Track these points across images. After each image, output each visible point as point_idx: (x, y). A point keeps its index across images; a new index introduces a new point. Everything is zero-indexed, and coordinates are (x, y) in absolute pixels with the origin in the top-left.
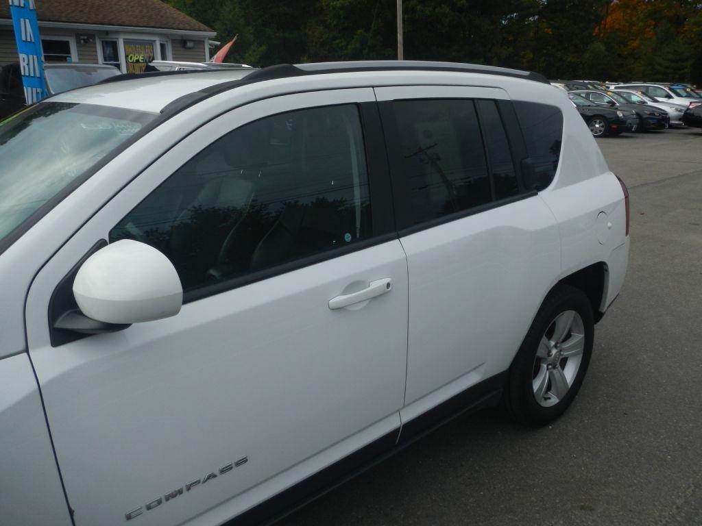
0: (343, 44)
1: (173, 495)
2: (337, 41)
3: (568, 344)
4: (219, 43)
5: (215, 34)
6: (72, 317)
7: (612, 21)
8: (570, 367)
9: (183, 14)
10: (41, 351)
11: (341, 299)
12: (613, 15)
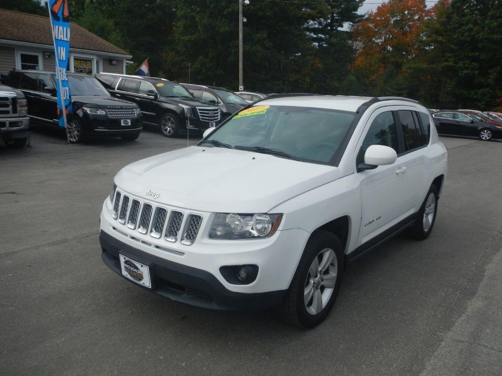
0: (188, 65)
1: (370, 223)
2: (185, 63)
3: (430, 208)
4: (132, 62)
5: (131, 57)
6: (361, 165)
7: (358, 62)
8: (430, 218)
9: (107, 42)
10: (356, 174)
11: (398, 171)
12: (360, 59)
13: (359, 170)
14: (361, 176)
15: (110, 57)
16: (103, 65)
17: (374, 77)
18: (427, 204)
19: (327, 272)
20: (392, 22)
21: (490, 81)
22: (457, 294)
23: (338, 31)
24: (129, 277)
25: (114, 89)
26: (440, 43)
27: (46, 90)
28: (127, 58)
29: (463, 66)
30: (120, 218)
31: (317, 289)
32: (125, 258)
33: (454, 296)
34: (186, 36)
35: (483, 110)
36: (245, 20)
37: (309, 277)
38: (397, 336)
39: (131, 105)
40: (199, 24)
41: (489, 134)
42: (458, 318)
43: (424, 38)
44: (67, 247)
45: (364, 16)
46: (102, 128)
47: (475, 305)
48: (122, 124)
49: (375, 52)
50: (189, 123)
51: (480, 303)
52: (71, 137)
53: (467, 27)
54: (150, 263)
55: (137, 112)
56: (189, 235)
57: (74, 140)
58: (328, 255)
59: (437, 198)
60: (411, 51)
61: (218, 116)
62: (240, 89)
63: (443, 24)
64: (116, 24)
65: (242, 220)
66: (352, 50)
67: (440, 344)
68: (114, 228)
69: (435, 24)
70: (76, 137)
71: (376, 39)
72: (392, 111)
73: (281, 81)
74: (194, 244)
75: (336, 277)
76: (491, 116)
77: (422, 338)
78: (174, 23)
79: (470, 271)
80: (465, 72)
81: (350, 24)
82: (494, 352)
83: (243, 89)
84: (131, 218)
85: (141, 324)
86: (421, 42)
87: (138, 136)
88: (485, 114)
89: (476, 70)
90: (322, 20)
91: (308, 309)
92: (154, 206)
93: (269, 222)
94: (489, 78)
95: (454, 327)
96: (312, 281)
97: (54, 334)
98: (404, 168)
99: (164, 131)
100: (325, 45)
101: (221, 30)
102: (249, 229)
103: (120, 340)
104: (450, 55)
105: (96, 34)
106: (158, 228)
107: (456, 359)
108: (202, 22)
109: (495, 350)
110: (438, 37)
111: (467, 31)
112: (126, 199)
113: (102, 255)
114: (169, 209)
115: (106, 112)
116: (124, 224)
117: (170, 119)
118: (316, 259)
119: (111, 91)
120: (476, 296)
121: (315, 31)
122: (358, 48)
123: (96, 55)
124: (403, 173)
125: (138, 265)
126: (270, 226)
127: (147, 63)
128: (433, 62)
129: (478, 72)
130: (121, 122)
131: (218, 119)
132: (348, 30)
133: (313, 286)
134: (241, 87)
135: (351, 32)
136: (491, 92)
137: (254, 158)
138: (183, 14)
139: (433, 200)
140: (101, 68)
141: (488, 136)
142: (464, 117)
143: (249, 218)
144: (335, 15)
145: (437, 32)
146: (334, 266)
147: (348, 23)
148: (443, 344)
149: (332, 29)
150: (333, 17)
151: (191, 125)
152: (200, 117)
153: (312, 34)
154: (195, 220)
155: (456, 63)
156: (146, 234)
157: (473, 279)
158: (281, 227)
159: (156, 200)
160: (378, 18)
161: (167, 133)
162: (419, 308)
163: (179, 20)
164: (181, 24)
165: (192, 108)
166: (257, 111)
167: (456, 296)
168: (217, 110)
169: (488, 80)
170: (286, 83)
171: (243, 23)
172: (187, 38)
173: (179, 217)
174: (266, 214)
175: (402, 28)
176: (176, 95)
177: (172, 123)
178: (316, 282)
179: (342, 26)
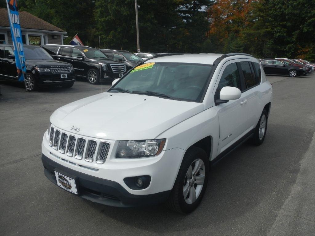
0: (105, 37)
1: (226, 138)
2: (102, 36)
3: (263, 124)
4: (67, 37)
5: (66, 33)
6: (218, 100)
7: (212, 31)
8: (263, 130)
9: (50, 24)
10: (215, 107)
11: (242, 103)
12: (213, 29)
13: (217, 104)
14: (218, 108)
15: (52, 33)
16: (48, 40)
17: (222, 40)
18: (261, 122)
19: (198, 174)
20: (232, 4)
21: (294, 39)
22: (284, 182)
23: (198, 11)
24: (62, 186)
25: (56, 54)
26: (262, 17)
27: (10, 57)
28: (64, 34)
29: (277, 31)
30: (54, 146)
31: (192, 187)
32: (58, 174)
33: (282, 183)
34: (102, 18)
35: (290, 58)
36: (139, 6)
37: (186, 179)
38: (247, 215)
39: (67, 64)
40: (110, 10)
41: (295, 73)
42: (286, 199)
43: (252, 14)
44: (23, 164)
45: (214, 1)
46: (49, 80)
47: (296, 189)
48: (62, 77)
49: (222, 24)
50: (106, 75)
51: (299, 187)
52: (28, 87)
53: (278, 6)
54: (75, 177)
55: (71, 69)
56: (102, 156)
57: (30, 89)
58: (198, 163)
59: (267, 117)
60: (244, 22)
61: (124, 69)
62: (138, 51)
63: (263, 5)
64: (57, 12)
65: (138, 144)
66: (208, 24)
67: (275, 219)
68: (51, 153)
69: (258, 5)
70: (32, 87)
71: (222, 16)
72: (236, 63)
73: (164, 45)
74: (105, 163)
75: (204, 178)
76: (295, 61)
77: (263, 215)
78: (94, 10)
79: (291, 165)
80: (278, 34)
81: (206, 7)
82: (311, 222)
83: (140, 51)
84: (62, 146)
85: (73, 217)
86: (250, 17)
87: (72, 85)
88: (292, 60)
89: (285, 33)
90: (188, 5)
91: (186, 201)
92: (77, 137)
93: (156, 145)
94: (293, 38)
95: (284, 206)
96: (188, 182)
97: (11, 229)
98: (246, 100)
99: (90, 81)
100: (190, 21)
101: (124, 14)
102: (143, 150)
103: (58, 230)
104: (268, 24)
105: (43, 19)
106: (80, 152)
107: (287, 230)
108: (112, 9)
109: (312, 221)
110: (260, 13)
111: (278, 9)
112: (58, 132)
113: (44, 171)
114: (87, 139)
115: (50, 70)
116: (57, 150)
117: (93, 72)
118: (191, 167)
119: (53, 55)
120: (296, 182)
121: (184, 12)
122: (211, 22)
123: (43, 33)
124: (245, 103)
125: (68, 179)
126: (158, 147)
127: (77, 37)
128: (258, 29)
129: (286, 34)
130: (60, 75)
131: (124, 71)
132: (205, 11)
133: (189, 185)
134: (139, 50)
135: (206, 12)
136: (294, 46)
137: (145, 100)
138: (99, 4)
139: (264, 119)
140: (47, 40)
141: (295, 74)
142: (279, 63)
143: (142, 143)
144: (196, 1)
145: (260, 10)
146: (203, 170)
147: (205, 6)
148: (277, 219)
149: (194, 11)
150: (194, 3)
151: (107, 76)
152: (113, 70)
153: (182, 14)
154: (105, 146)
155: (272, 29)
156: (72, 157)
157: (293, 171)
158: (165, 148)
159: (78, 133)
160: (223, 3)
161: (91, 82)
162: (260, 193)
163: (97, 8)
164: (98, 10)
165: (107, 65)
166: (146, 66)
167: (283, 184)
168: (124, 65)
169: (293, 39)
170: (168, 46)
171: (138, 8)
172: (103, 19)
173: (94, 144)
174: (154, 139)
175: (238, 8)
176: (97, 57)
177: (95, 75)
178: (191, 182)
179: (201, 9)
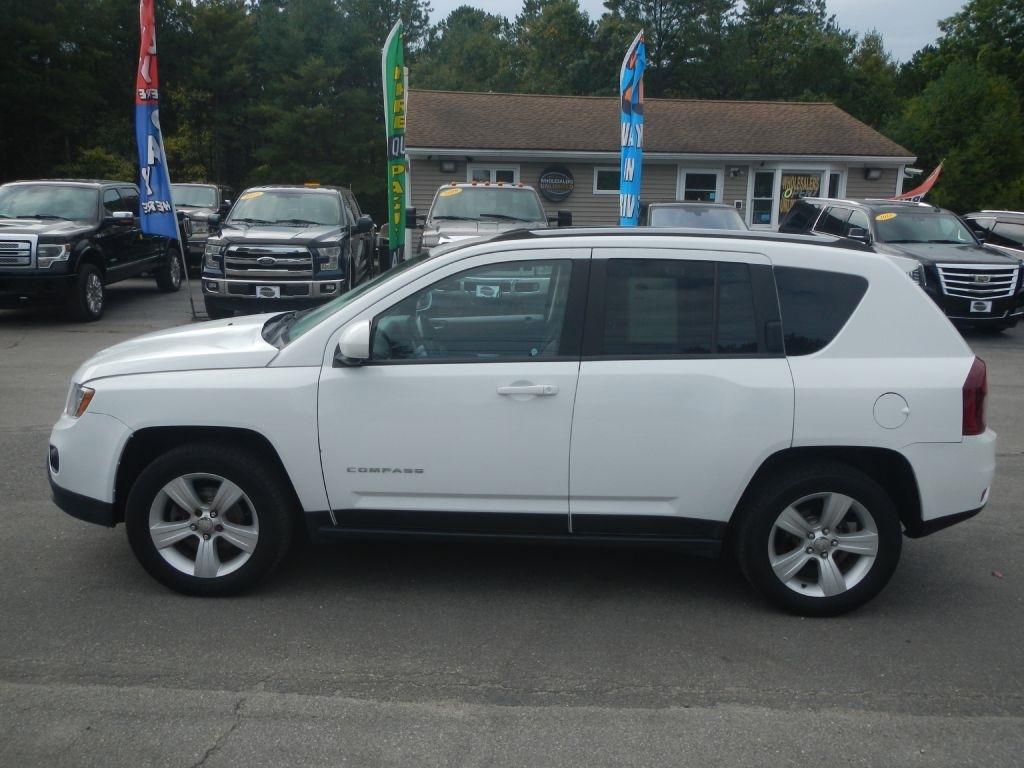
4: (917, 170)
5: (914, 159)
11: (506, 388)
13: (340, 364)
15: (865, 163)
16: (849, 182)
28: (905, 163)
31: (204, 537)
61: (1005, 286)
75: (257, 538)
123: (833, 163)
131: (1006, 292)
133: (190, 528)
140: (841, 188)
152: (945, 287)
165: (926, 266)
168: (1008, 271)
178: (195, 523)
